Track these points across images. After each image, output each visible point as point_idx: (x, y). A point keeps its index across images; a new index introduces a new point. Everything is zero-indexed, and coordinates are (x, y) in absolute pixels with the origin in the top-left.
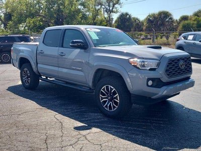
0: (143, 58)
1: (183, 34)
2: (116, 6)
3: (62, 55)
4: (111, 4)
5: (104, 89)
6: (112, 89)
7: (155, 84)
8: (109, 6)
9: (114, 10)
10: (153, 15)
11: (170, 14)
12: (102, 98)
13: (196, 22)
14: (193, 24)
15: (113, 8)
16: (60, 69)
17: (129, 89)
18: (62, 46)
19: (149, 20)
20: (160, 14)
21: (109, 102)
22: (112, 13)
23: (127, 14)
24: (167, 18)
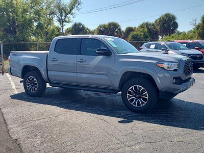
0: (168, 62)
1: (145, 44)
2: (68, 16)
3: (81, 61)
4: (64, 14)
5: (132, 89)
6: (140, 88)
7: (178, 81)
8: (61, 16)
9: (67, 19)
10: (104, 26)
11: (119, 26)
12: (130, 97)
13: (142, 33)
14: (141, 35)
15: (65, 18)
16: (79, 75)
17: (158, 87)
18: (80, 54)
19: (100, 30)
20: (110, 24)
21: (136, 100)
22: (64, 23)
23: (80, 24)
24: (115, 29)
